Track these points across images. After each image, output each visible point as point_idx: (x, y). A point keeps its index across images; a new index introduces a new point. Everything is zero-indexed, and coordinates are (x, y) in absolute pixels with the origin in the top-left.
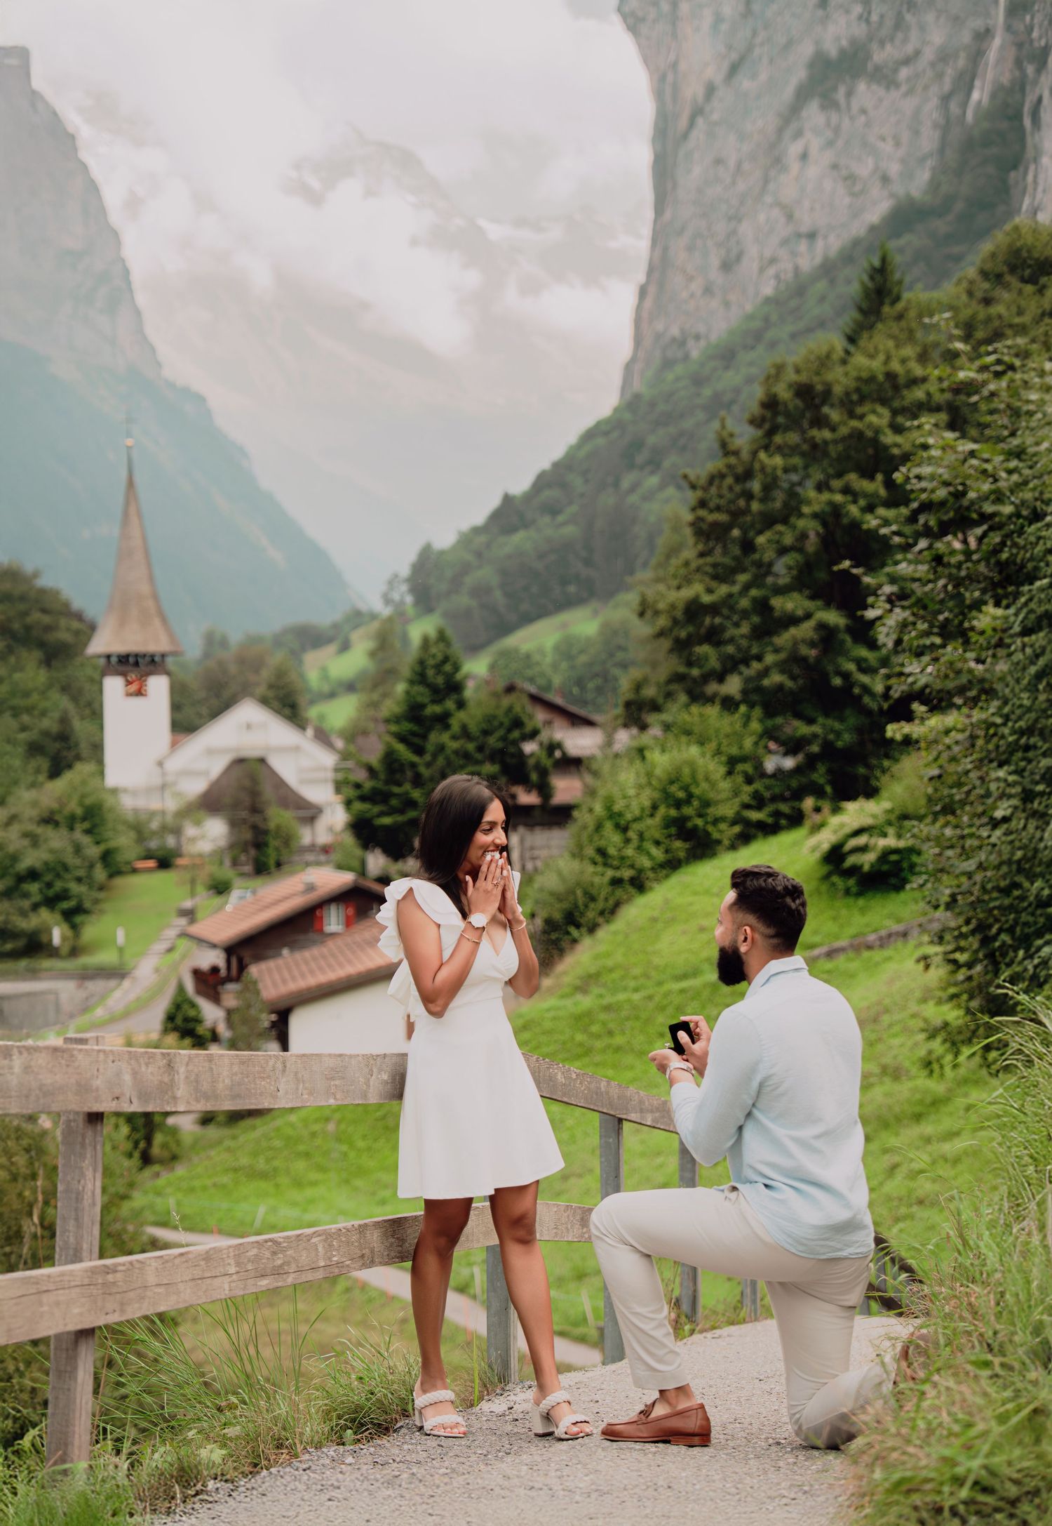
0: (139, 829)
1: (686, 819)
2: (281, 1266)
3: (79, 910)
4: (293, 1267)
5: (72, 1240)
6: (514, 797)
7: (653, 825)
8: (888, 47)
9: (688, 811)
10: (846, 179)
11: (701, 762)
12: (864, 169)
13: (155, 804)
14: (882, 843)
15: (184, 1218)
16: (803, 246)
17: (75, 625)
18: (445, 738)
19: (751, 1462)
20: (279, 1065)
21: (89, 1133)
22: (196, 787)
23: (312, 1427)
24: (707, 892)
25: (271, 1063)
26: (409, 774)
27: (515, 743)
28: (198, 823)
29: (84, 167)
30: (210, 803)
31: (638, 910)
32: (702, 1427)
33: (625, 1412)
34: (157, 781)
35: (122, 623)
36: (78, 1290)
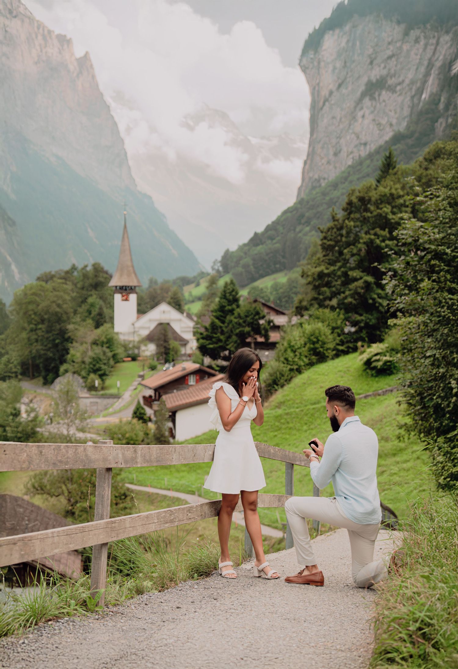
0: (125, 347)
1: (317, 348)
2: (173, 519)
3: (104, 374)
4: (177, 520)
5: (100, 512)
6: (256, 339)
7: (305, 350)
8: (393, 79)
9: (317, 346)
10: (378, 124)
11: (322, 328)
12: (384, 121)
13: (131, 338)
14: (385, 358)
15: (139, 481)
16: (362, 148)
17: (105, 276)
18: (232, 318)
19: (338, 593)
20: (173, 450)
21: (107, 475)
22: (145, 333)
23: (183, 574)
24: (323, 374)
25: (171, 449)
26: (220, 330)
27: (257, 320)
28: (146, 345)
29: (112, 117)
30: (150, 338)
31: (299, 380)
32: (321, 579)
33: (293, 573)
34: (132, 330)
35: (121, 275)
36: (102, 530)
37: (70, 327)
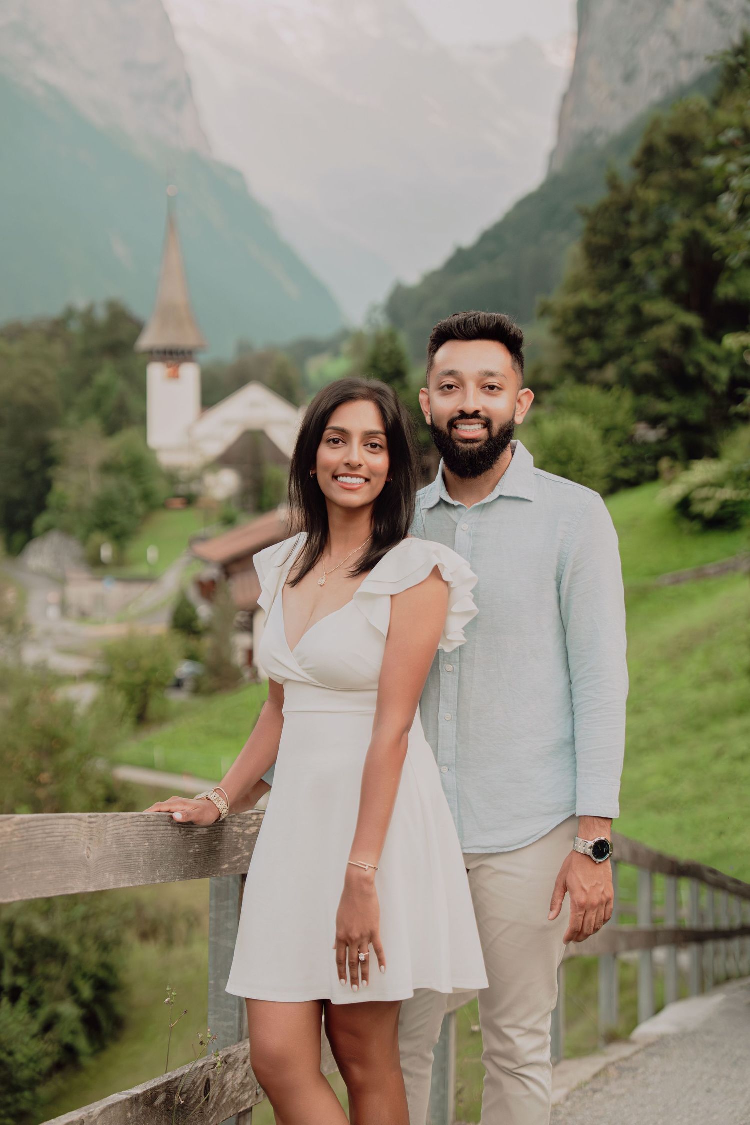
0: (172, 478)
3: (124, 534)
10: (717, 13)
11: (581, 430)
13: (184, 461)
14: (721, 495)
16: (683, 64)
17: (129, 326)
28: (215, 474)
30: (225, 460)
34: (186, 442)
35: (164, 325)
37: (56, 435)
